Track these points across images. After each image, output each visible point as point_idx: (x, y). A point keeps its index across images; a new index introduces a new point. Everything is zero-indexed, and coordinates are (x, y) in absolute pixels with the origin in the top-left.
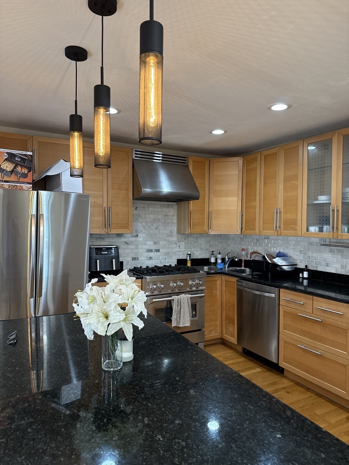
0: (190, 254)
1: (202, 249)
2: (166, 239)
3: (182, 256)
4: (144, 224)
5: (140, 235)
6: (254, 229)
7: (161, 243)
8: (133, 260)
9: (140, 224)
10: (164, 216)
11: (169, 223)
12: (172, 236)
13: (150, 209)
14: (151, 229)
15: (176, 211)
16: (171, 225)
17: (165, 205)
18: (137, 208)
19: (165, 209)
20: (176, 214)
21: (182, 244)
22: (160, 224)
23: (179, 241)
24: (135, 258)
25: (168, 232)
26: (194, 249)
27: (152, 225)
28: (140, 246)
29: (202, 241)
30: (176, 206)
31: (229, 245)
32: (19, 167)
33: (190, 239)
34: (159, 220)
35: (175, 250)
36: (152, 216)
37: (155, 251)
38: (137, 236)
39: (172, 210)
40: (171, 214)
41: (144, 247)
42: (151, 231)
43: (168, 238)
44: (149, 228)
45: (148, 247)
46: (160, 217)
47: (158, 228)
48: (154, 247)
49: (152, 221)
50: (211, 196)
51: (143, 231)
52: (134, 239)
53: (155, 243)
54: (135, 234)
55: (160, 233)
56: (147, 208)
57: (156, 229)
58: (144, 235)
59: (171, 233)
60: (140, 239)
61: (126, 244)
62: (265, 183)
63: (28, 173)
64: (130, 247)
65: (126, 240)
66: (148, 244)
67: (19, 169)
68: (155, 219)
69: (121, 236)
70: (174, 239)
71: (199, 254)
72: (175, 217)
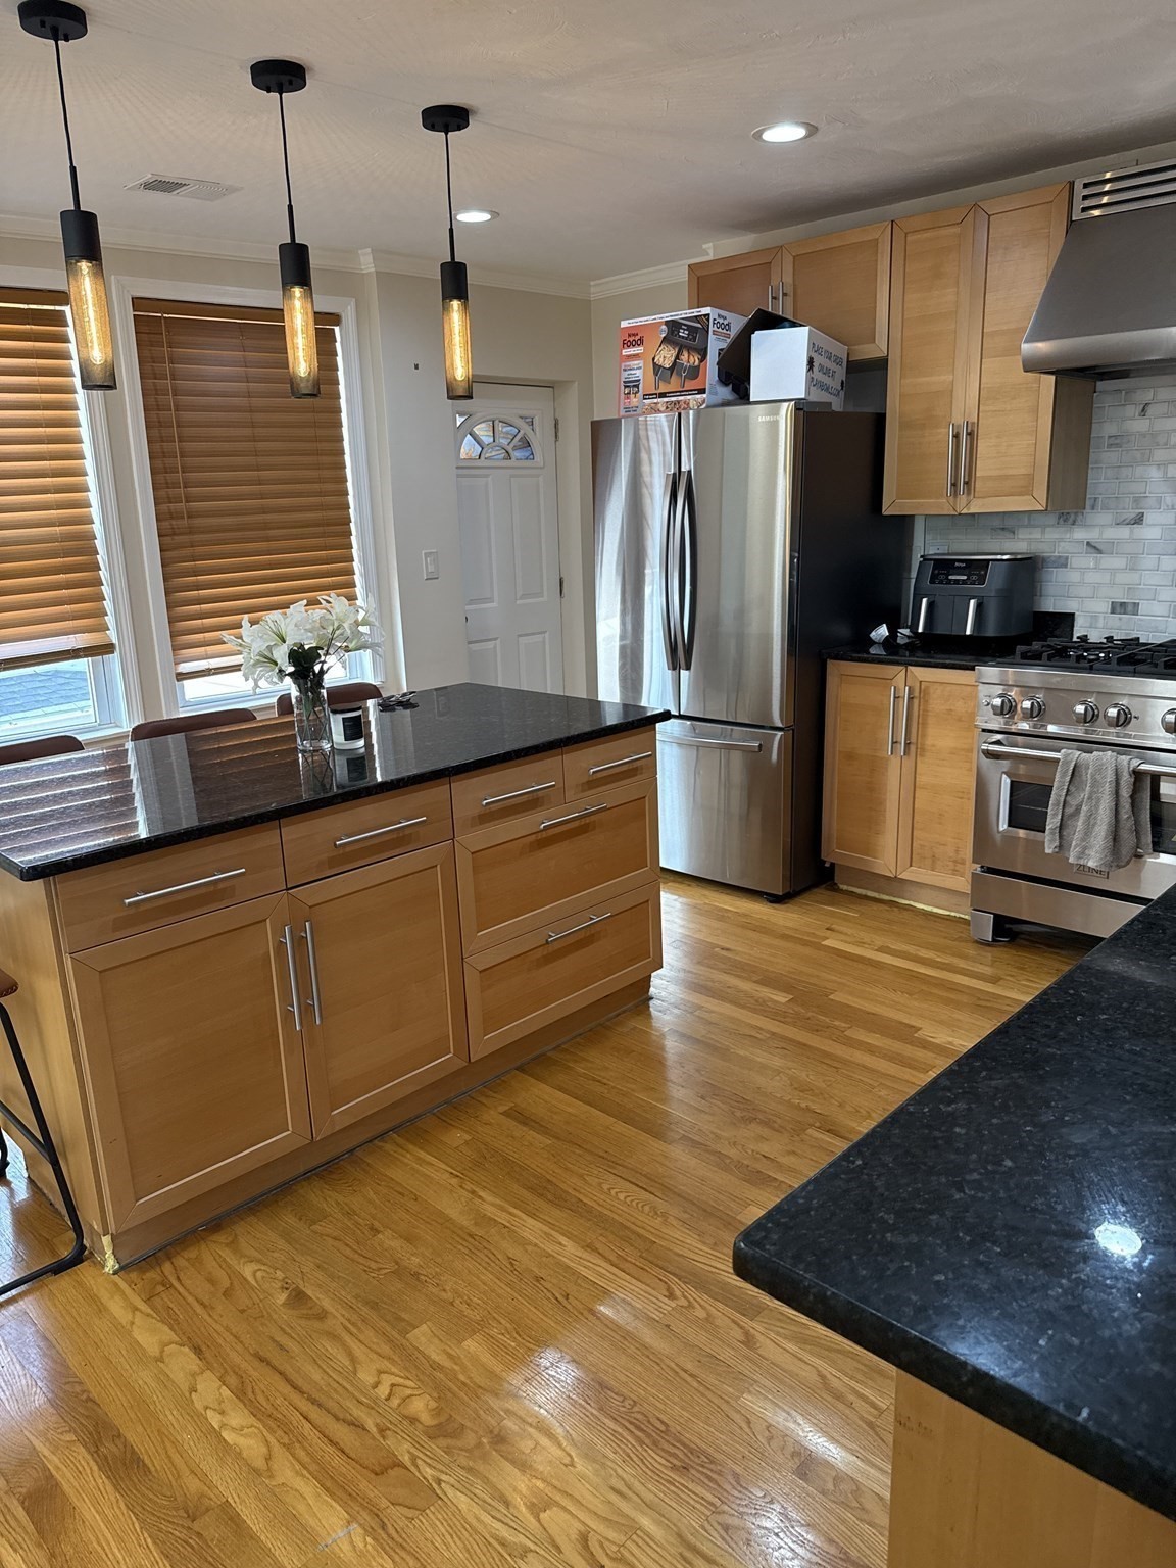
5: (1150, 517)
8: (1113, 612)
9: (1155, 474)
18: (1150, 411)
24: (1123, 605)
28: (1149, 561)
32: (684, 352)
38: (1139, 520)
52: (1124, 532)
54: (1132, 514)
58: (1169, 517)
60: (1150, 532)
61: (1090, 550)
63: (700, 365)
64: (1108, 562)
65: (1092, 535)
67: (685, 357)
69: (1073, 523)
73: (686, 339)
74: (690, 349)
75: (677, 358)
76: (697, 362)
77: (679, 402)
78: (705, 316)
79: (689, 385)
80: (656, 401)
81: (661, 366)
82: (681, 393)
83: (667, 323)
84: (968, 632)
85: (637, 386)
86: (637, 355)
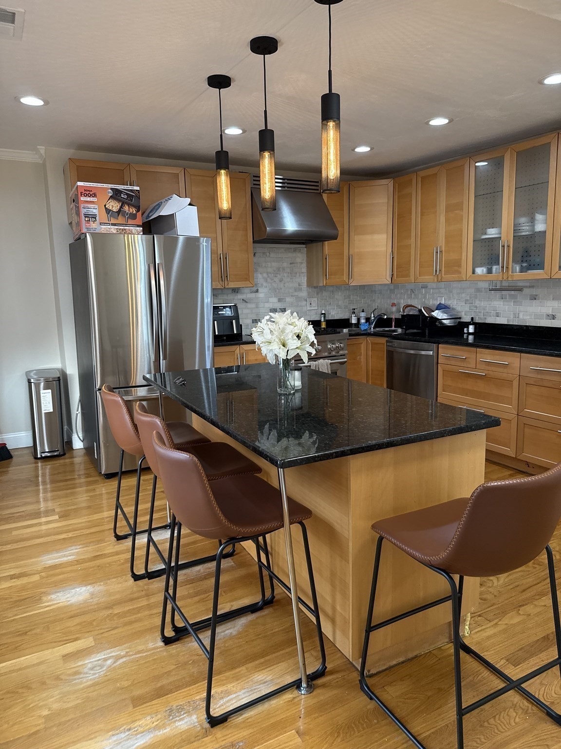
0: (324, 314)
1: (339, 307)
2: (293, 294)
3: (315, 316)
4: (265, 275)
5: (260, 290)
6: (408, 275)
7: (288, 299)
8: (253, 323)
9: (260, 276)
10: (291, 264)
11: (296, 273)
12: (300, 290)
13: (272, 255)
14: (275, 282)
15: (305, 256)
16: (299, 276)
17: (291, 248)
18: (256, 255)
19: (290, 255)
20: (305, 261)
21: (314, 301)
22: (285, 275)
23: (310, 296)
24: (255, 320)
25: (296, 285)
26: (330, 307)
27: (276, 277)
28: (261, 305)
29: (339, 296)
30: (306, 249)
31: (374, 300)
32: (126, 206)
33: (325, 294)
34: (284, 269)
35: (305, 309)
36: (275, 264)
37: (280, 310)
38: (257, 291)
39: (299, 255)
40: (299, 260)
41: (267, 305)
42: (274, 285)
43: (296, 294)
44: (272, 280)
45: (271, 306)
46: (285, 265)
47: (283, 280)
48: (278, 306)
49: (274, 271)
50: (352, 233)
51: (265, 284)
52: (253, 295)
53: (280, 300)
54: (255, 289)
55: (286, 286)
56: (268, 254)
57: (281, 282)
58: (266, 290)
59: (299, 286)
60: (261, 295)
61: (243, 302)
62: (422, 215)
63: (136, 214)
64: (250, 306)
65: (244, 297)
66: (271, 301)
67: (126, 208)
68: (279, 269)
69: (237, 292)
70: (304, 294)
71: (336, 314)
72: (304, 265)
73: (126, 199)
74: (129, 205)
75: (121, 207)
76: (134, 212)
77: (125, 229)
78: (137, 190)
79: (130, 222)
80: (109, 227)
81: (110, 210)
82: (126, 225)
83: (112, 189)
84: (235, 332)
85: (95, 218)
86: (93, 202)
